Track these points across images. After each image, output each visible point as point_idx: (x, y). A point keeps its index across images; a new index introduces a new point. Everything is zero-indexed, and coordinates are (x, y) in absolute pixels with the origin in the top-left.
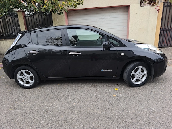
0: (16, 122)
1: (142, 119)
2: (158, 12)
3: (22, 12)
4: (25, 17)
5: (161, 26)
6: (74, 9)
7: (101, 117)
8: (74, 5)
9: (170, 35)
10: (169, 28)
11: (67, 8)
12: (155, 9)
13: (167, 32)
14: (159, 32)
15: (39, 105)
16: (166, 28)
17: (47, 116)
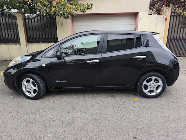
0: (39, 138)
1: (172, 128)
2: (166, 21)
3: (21, 14)
4: (25, 19)
5: (168, 35)
6: (83, 13)
7: (130, 128)
8: (82, 9)
9: (176, 44)
10: (175, 38)
11: (74, 12)
12: (163, 18)
13: (173, 42)
14: (166, 41)
15: (57, 118)
16: (173, 37)
17: (71, 130)
